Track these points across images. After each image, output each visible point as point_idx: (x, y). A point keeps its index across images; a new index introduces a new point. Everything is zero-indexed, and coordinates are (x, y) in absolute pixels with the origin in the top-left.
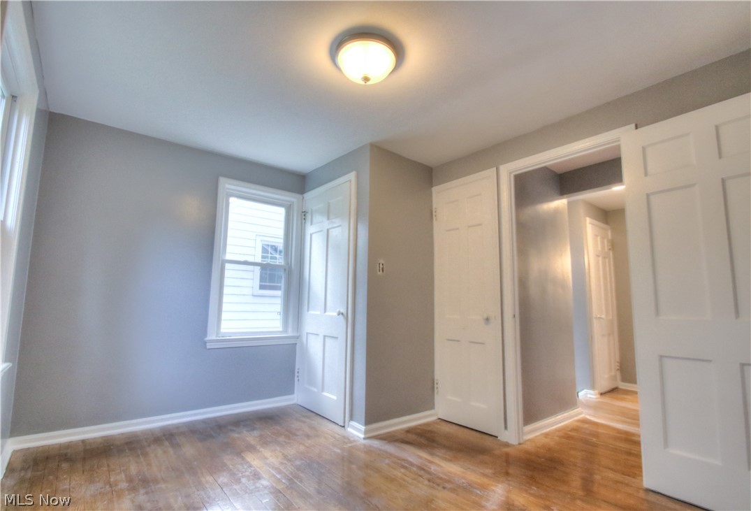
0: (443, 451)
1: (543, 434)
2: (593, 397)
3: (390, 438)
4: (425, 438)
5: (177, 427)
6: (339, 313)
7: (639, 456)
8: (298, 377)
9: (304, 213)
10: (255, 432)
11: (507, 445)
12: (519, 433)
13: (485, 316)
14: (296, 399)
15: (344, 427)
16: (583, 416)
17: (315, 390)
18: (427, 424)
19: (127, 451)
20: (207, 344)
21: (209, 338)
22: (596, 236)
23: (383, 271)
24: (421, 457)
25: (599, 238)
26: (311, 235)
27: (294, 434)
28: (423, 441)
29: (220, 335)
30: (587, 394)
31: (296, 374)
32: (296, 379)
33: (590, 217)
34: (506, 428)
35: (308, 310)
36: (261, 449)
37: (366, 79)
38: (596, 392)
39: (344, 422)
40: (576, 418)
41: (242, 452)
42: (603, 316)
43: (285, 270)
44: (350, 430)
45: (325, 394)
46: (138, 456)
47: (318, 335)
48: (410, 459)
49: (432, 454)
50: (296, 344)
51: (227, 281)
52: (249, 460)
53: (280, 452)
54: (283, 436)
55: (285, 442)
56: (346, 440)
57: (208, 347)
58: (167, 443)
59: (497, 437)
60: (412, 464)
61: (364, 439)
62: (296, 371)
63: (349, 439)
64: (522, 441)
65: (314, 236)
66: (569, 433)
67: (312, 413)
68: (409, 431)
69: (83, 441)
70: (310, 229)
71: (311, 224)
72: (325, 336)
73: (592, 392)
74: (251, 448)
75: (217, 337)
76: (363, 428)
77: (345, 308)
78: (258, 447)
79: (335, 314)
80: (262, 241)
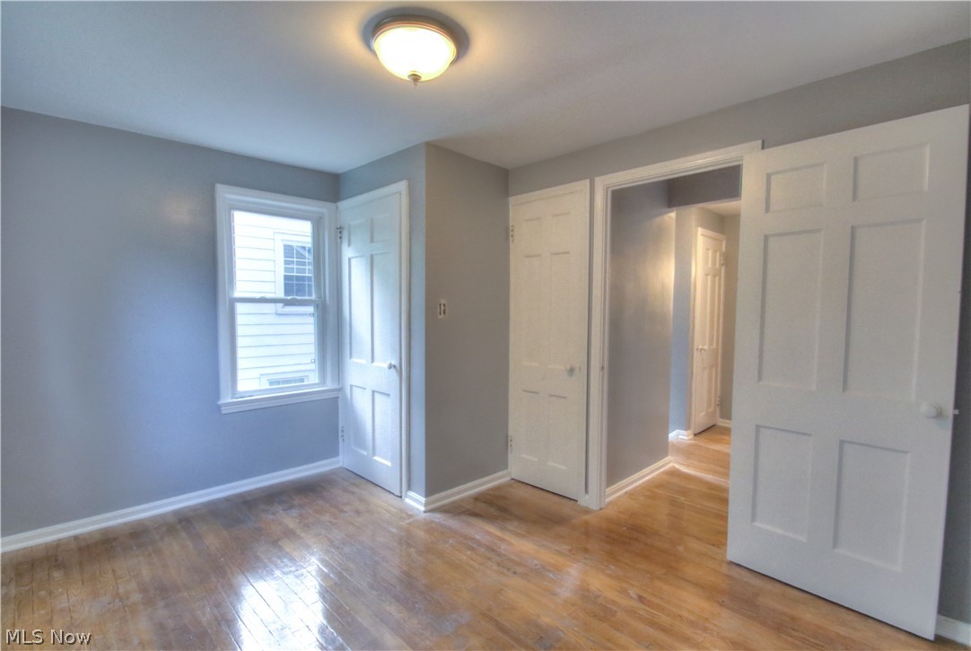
0: (516, 523)
1: (626, 493)
2: (686, 438)
3: (454, 510)
4: (496, 507)
5: (195, 509)
6: (390, 367)
7: (725, 518)
8: (343, 436)
9: (340, 230)
10: (293, 510)
11: (587, 511)
12: (600, 494)
13: (568, 367)
14: (341, 461)
15: (401, 497)
16: (671, 465)
17: (365, 453)
18: (498, 488)
19: (135, 548)
20: (222, 408)
21: (221, 402)
22: (708, 249)
23: (444, 313)
24: (490, 534)
25: (710, 252)
26: (349, 260)
27: (342, 511)
28: (492, 511)
29: (237, 396)
30: (679, 434)
31: (340, 434)
32: (340, 439)
33: (701, 226)
34: (586, 491)
35: (351, 357)
36: (303, 535)
37: (415, 78)
38: (689, 432)
39: (401, 492)
40: (662, 470)
41: (279, 540)
42: (706, 347)
43: (318, 306)
44: (407, 500)
45: (376, 458)
46: (150, 555)
47: (365, 389)
48: (478, 537)
49: (503, 529)
50: (338, 398)
51: (240, 330)
52: (288, 550)
53: (326, 536)
54: (328, 514)
55: (330, 522)
56: (404, 515)
57: (224, 412)
58: (183, 534)
59: (576, 501)
60: (479, 543)
61: (425, 512)
62: (340, 429)
63: (407, 514)
64: (603, 506)
65: (353, 261)
66: (656, 490)
67: (360, 480)
68: (477, 498)
69: (76, 538)
70: (348, 252)
71: (349, 245)
72: (373, 392)
73: (684, 432)
74: (290, 534)
75: (232, 398)
76: (423, 500)
77: (398, 359)
78: (298, 531)
79: (386, 366)
80: (282, 240)
